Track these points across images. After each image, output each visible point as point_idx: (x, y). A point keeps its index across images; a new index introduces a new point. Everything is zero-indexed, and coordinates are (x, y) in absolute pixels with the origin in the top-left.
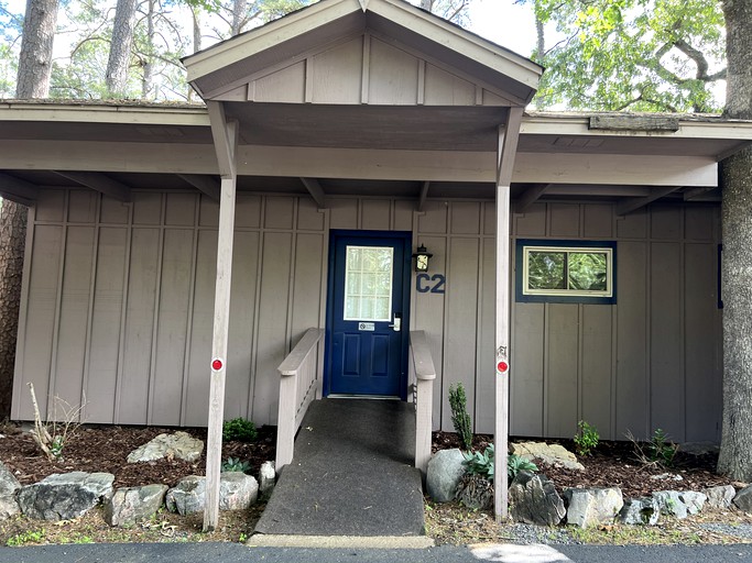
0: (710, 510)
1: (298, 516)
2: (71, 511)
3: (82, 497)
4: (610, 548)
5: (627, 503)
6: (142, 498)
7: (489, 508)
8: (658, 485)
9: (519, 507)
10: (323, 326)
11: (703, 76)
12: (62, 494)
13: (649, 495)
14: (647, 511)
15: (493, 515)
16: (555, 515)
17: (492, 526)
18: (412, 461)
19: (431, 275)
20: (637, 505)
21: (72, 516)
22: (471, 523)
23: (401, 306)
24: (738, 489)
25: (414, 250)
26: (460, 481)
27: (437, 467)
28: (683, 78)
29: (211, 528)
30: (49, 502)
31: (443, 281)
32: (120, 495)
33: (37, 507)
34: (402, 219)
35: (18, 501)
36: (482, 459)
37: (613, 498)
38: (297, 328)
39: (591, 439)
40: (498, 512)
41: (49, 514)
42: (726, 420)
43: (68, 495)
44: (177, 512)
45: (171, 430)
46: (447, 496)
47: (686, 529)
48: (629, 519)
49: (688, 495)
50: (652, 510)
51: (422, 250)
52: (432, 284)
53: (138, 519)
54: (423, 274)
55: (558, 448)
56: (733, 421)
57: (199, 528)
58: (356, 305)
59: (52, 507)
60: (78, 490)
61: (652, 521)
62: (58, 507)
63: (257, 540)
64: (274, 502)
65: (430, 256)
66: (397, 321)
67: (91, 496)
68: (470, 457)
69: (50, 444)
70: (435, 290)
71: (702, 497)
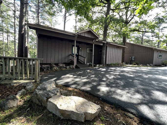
20: (99, 65)
25: (79, 48)
26: (89, 65)
27: (87, 64)
31: (81, 50)
35: (58, 68)
38: (69, 54)
40: (93, 66)
44: (70, 68)
49: (101, 65)
65: (81, 48)
66: (77, 54)
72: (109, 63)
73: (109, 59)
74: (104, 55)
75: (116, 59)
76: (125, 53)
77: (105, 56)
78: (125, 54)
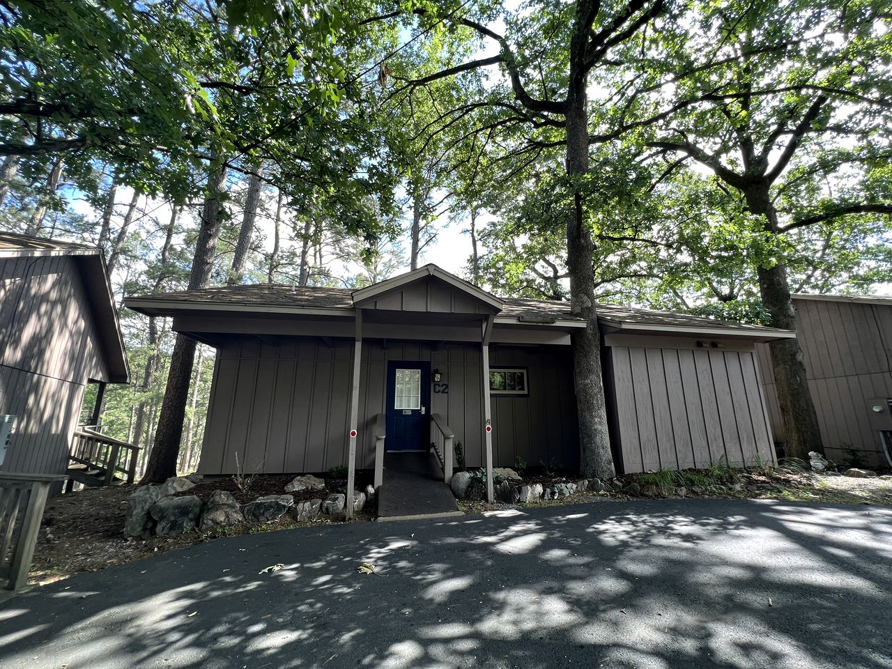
0: (578, 492)
1: (396, 508)
2: (274, 516)
3: (279, 508)
4: (540, 508)
5: (544, 490)
6: (312, 506)
7: (485, 497)
8: (556, 482)
9: (498, 496)
10: (384, 413)
11: (556, 277)
12: (270, 506)
13: (553, 486)
14: (553, 494)
15: (487, 501)
16: (515, 498)
17: (488, 505)
18: (443, 480)
19: (441, 384)
20: (548, 490)
21: (274, 519)
22: (478, 505)
23: (425, 400)
24: (589, 481)
25: (432, 371)
26: (469, 486)
27: (457, 481)
28: (547, 276)
29: (350, 519)
30: (262, 511)
31: (447, 386)
32: (301, 505)
33: (254, 515)
34: (426, 355)
35: (243, 512)
36: (479, 475)
37: (539, 488)
38: (371, 414)
39: (523, 465)
40: (489, 499)
41: (262, 519)
42: (582, 450)
43: (272, 507)
44: (328, 513)
45: (303, 475)
46: (463, 495)
47: (570, 499)
48: (546, 497)
49: (569, 485)
50: (555, 492)
51: (436, 371)
52: (442, 389)
53: (310, 518)
54: (437, 384)
55: (509, 470)
56: (584, 450)
57: (344, 520)
58: (401, 401)
59: (263, 514)
60: (277, 504)
61: (556, 498)
62: (267, 514)
63: (381, 519)
64: (382, 503)
65: (441, 374)
66: (423, 409)
67: (285, 506)
68: (472, 475)
69: (242, 484)
70: (443, 392)
71: (575, 486)
72: (651, 467)
73: (647, 433)
74: (590, 408)
75: (713, 431)
76: (809, 375)
77: (603, 413)
78: (811, 385)
